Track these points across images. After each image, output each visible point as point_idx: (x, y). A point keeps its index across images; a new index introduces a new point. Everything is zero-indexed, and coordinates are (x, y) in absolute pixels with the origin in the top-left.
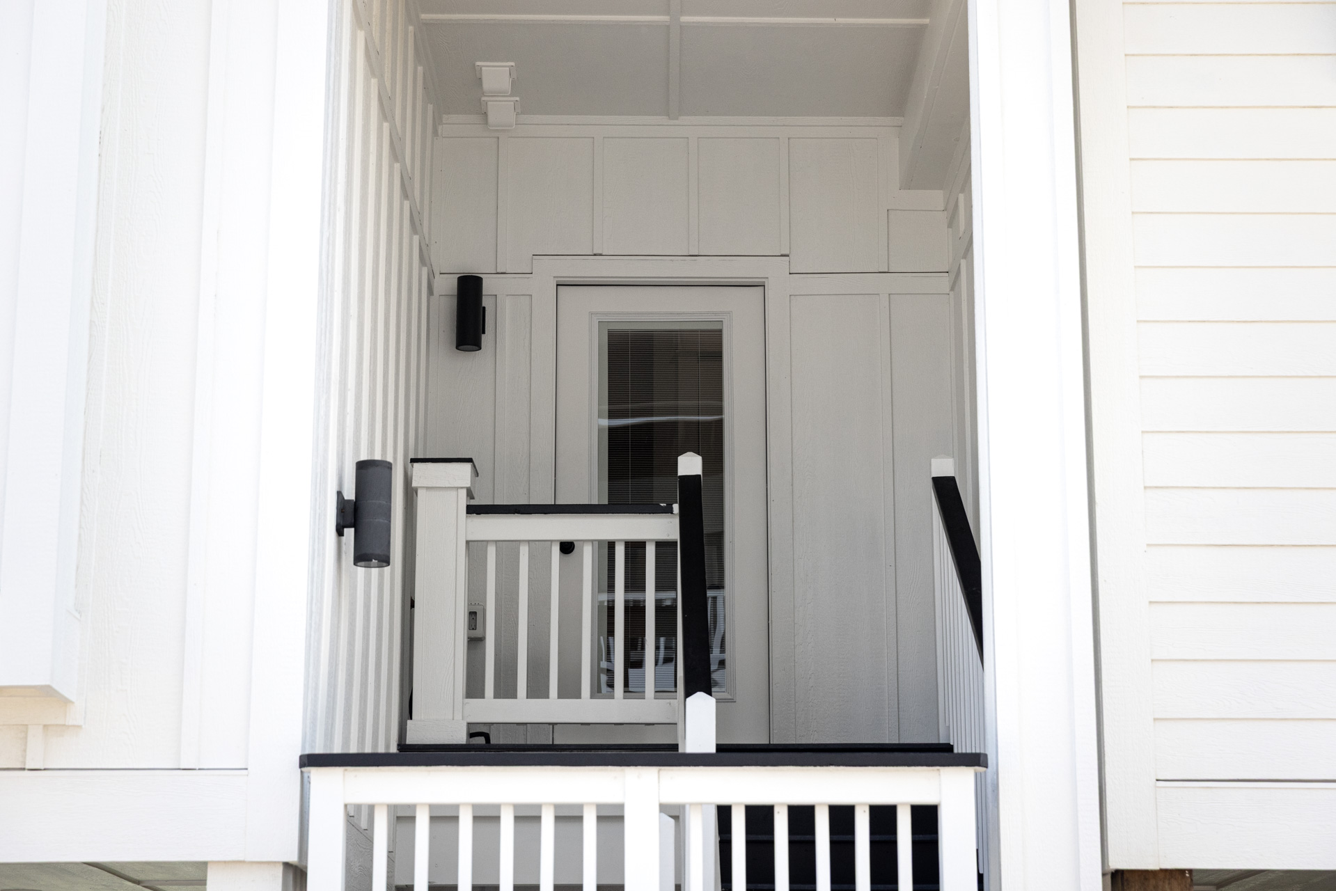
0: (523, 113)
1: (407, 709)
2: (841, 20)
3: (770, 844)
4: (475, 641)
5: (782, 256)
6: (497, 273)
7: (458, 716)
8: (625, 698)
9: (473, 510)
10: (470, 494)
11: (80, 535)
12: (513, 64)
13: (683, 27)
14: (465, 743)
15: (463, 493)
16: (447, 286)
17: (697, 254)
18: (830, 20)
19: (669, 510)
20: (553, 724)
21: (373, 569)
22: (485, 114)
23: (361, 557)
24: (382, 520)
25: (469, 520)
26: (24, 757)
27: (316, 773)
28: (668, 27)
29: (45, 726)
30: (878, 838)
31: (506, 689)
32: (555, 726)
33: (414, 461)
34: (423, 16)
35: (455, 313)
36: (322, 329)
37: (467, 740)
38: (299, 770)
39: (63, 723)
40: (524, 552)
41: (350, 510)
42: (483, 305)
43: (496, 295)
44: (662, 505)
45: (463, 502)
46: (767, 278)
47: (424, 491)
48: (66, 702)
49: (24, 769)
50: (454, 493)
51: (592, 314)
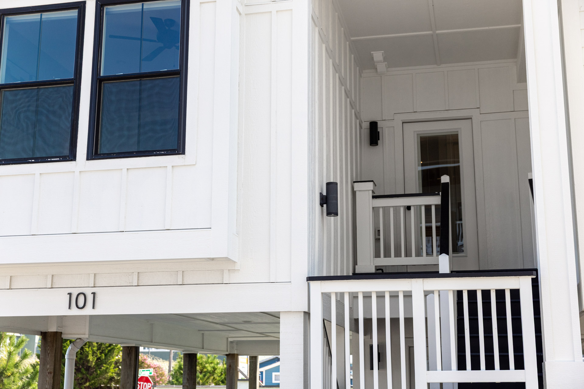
0: (388, 68)
1: (355, 263)
2: (491, 28)
3: (476, 303)
4: (377, 240)
5: (477, 108)
6: (383, 120)
7: (372, 264)
8: (426, 256)
9: (374, 197)
10: (373, 192)
11: (237, 210)
12: (383, 52)
13: (437, 35)
14: (374, 272)
15: (371, 192)
16: (366, 125)
17: (448, 109)
18: (487, 28)
19: (438, 194)
20: (407, 265)
21: (332, 217)
22: (377, 69)
23: (329, 214)
24: (335, 201)
25: (373, 200)
26: (223, 280)
27: (312, 283)
28: (432, 35)
29: (229, 270)
30: (513, 300)
31: (387, 254)
32: (408, 266)
33: (354, 182)
34: (352, 38)
35: (369, 134)
36: (310, 141)
37: (375, 271)
38: (307, 282)
39: (234, 269)
40: (392, 210)
41: (324, 198)
42: (378, 130)
43: (382, 128)
44: (436, 193)
45: (371, 194)
46: (472, 116)
47: (358, 192)
48: (235, 262)
49: (223, 283)
50: (368, 192)
51: (414, 131)
